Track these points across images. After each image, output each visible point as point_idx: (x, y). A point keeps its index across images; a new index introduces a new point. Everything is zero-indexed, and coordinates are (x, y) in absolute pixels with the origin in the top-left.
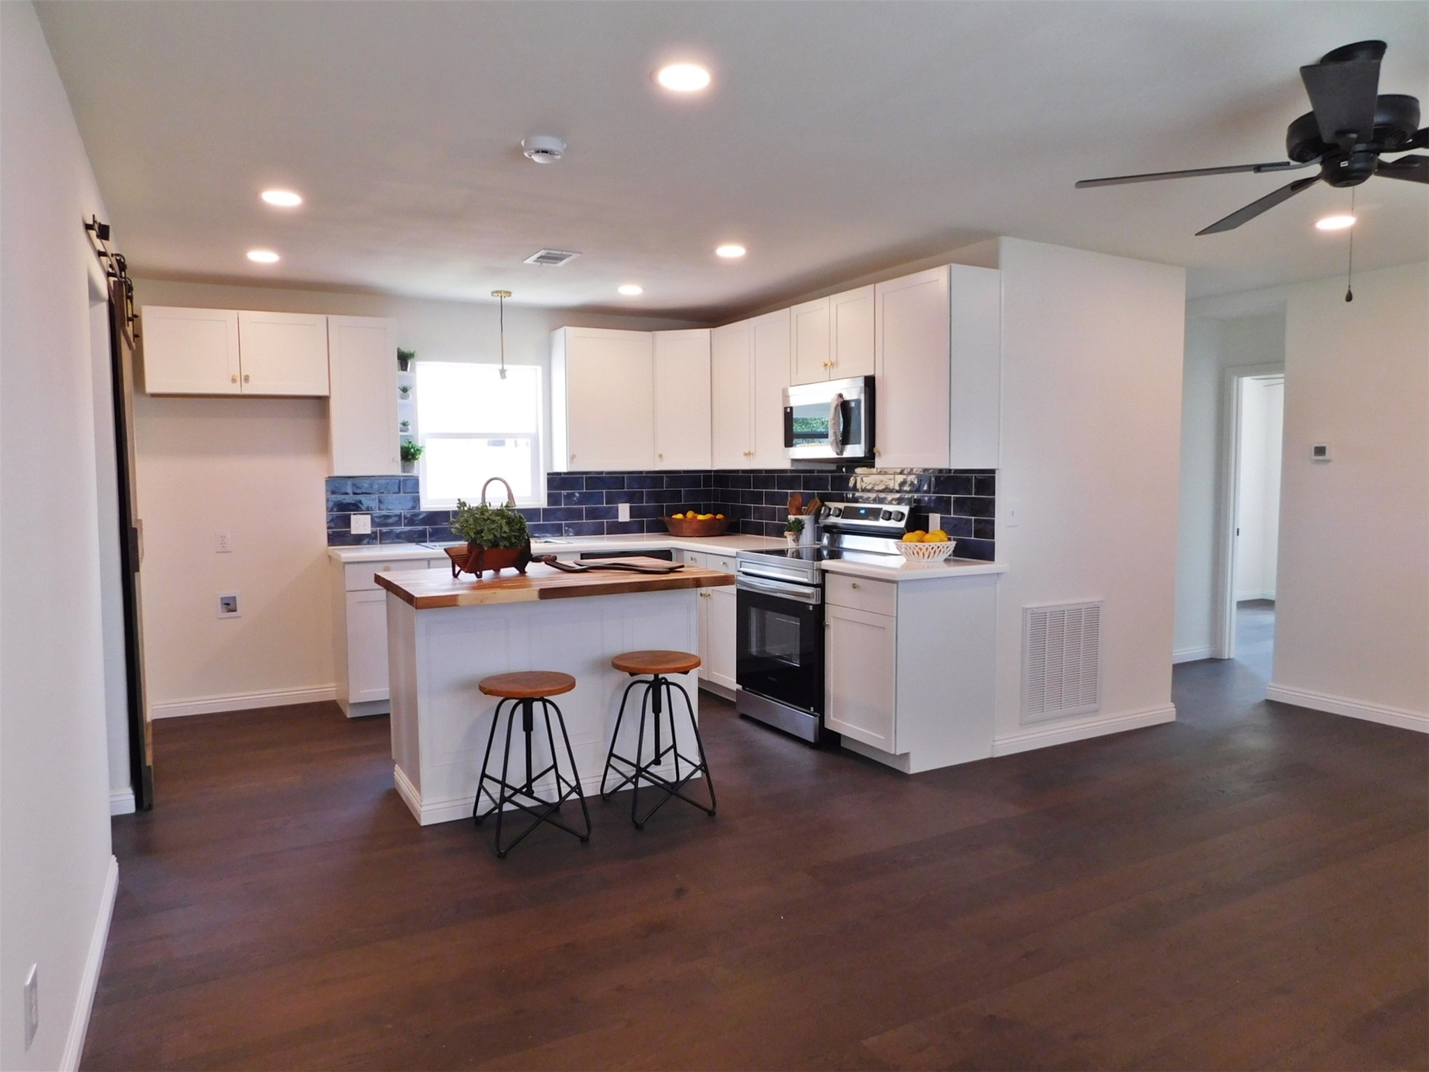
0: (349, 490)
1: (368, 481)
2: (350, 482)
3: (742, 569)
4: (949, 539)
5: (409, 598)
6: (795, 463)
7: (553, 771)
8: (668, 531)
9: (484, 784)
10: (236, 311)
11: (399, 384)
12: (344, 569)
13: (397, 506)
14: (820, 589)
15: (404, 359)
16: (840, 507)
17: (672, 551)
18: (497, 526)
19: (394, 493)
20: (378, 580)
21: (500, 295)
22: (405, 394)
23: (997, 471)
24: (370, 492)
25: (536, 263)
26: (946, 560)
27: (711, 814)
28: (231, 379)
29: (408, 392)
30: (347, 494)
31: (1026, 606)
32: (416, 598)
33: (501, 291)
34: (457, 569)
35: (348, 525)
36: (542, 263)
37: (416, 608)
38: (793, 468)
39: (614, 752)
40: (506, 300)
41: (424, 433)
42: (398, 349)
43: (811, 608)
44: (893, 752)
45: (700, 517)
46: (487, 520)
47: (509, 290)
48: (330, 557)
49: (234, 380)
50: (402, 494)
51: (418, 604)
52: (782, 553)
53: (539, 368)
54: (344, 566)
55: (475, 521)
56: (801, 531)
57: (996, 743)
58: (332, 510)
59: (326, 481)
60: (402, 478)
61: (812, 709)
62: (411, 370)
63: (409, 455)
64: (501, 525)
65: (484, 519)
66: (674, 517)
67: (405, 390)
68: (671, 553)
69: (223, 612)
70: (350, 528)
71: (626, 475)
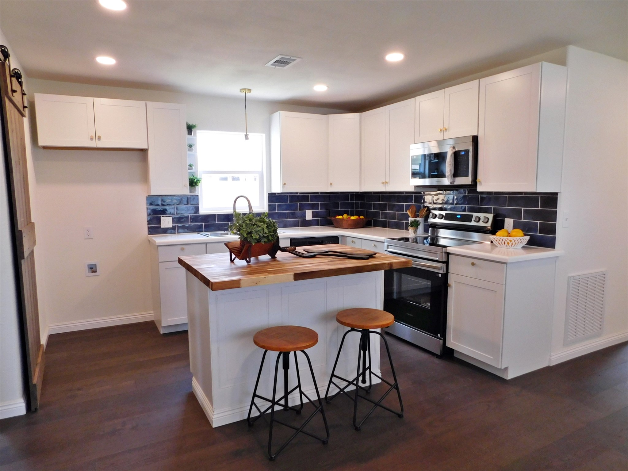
0: (160, 203)
1: (170, 198)
2: (160, 198)
3: (389, 250)
4: (525, 235)
5: (206, 281)
6: (416, 188)
7: (298, 389)
8: (333, 225)
9: (255, 401)
10: (92, 98)
11: (187, 143)
12: (158, 249)
13: (186, 211)
14: (446, 264)
15: (190, 129)
16: (442, 214)
17: (339, 237)
18: (261, 229)
19: (185, 205)
20: (181, 262)
21: (245, 91)
22: (190, 148)
23: (559, 194)
24: (171, 204)
25: (272, 66)
26: (523, 247)
27: (400, 416)
28: (90, 138)
29: (193, 147)
30: (158, 205)
31: (570, 275)
32: (212, 282)
33: (245, 89)
34: (233, 256)
36: (275, 66)
37: (212, 290)
38: (415, 191)
39: (335, 374)
40: (248, 95)
41: (201, 172)
42: (187, 122)
43: (440, 275)
44: (500, 367)
45: (352, 218)
46: (254, 225)
47: (250, 89)
48: (149, 241)
49: (92, 139)
50: (189, 205)
51: (213, 288)
52: (407, 239)
53: (264, 135)
54: (158, 247)
55: (246, 226)
56: (417, 227)
57: (552, 357)
58: (150, 214)
59: (147, 198)
60: (189, 196)
61: (439, 335)
62: (194, 135)
63: (193, 183)
64: (263, 228)
65: (252, 224)
66: (337, 217)
67: (190, 146)
68: (338, 238)
69: (89, 273)
70: (160, 224)
71: (310, 195)
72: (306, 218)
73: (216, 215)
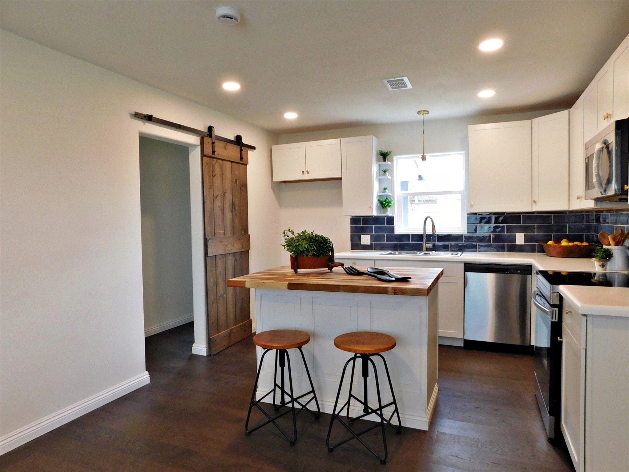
0: (361, 223)
2: (362, 219)
10: (304, 143)
13: (383, 231)
14: (557, 309)
15: (384, 156)
19: (381, 224)
21: (422, 114)
22: (384, 174)
33: (423, 111)
35: (360, 240)
40: (426, 116)
42: (381, 151)
47: (427, 110)
49: (303, 173)
50: (385, 225)
56: (608, 258)
58: (353, 232)
59: (351, 218)
60: (385, 217)
67: (385, 171)
71: (521, 215)
72: (515, 242)
73: (410, 235)
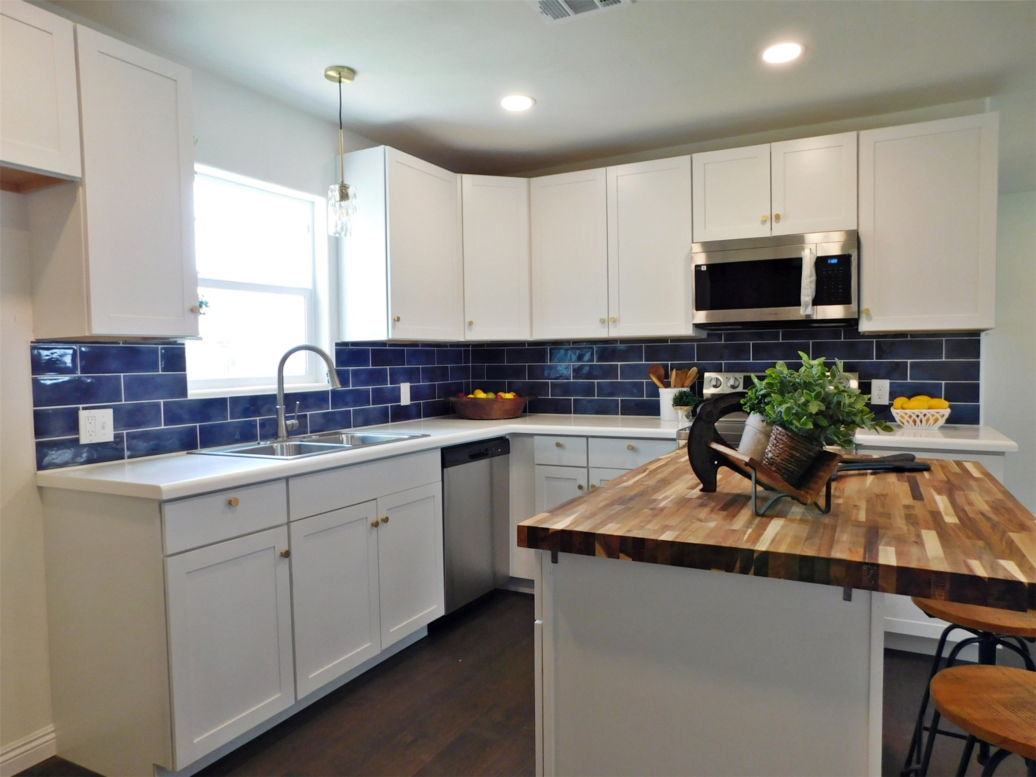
17: (507, 437)
21: (338, 75)
23: (982, 334)
35: (75, 427)
58: (40, 404)
59: (30, 348)
68: (509, 441)
70: (78, 434)
71: (405, 348)
72: (400, 402)
73: (226, 398)
